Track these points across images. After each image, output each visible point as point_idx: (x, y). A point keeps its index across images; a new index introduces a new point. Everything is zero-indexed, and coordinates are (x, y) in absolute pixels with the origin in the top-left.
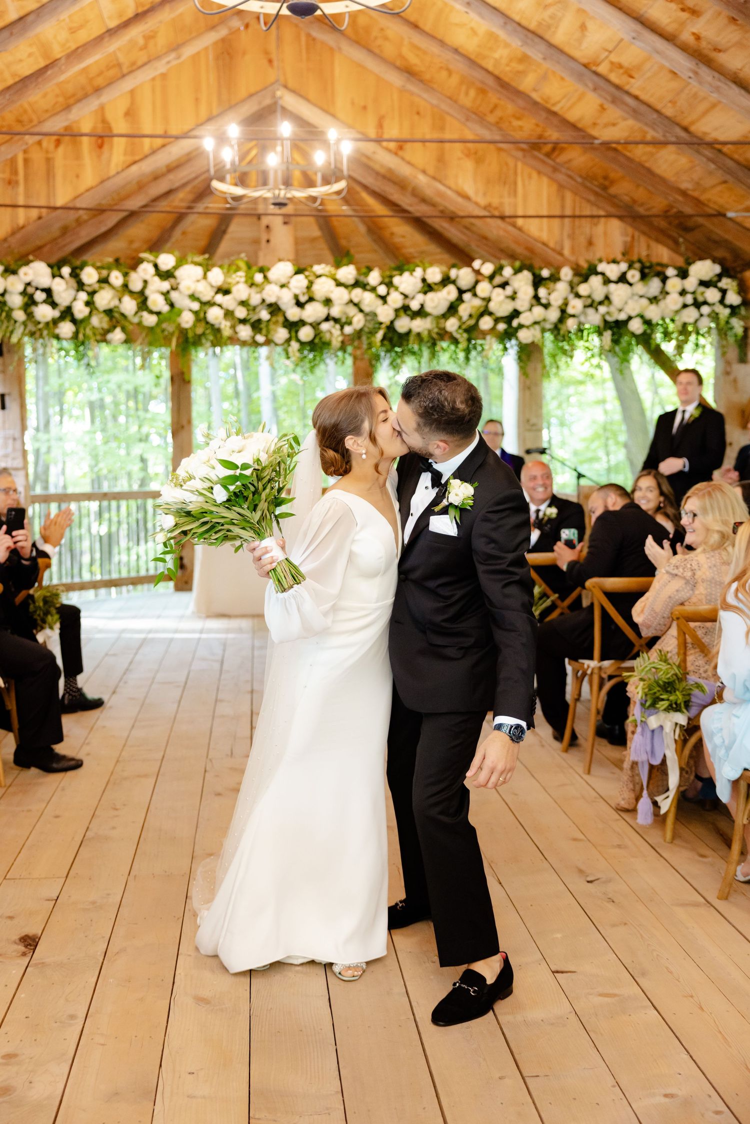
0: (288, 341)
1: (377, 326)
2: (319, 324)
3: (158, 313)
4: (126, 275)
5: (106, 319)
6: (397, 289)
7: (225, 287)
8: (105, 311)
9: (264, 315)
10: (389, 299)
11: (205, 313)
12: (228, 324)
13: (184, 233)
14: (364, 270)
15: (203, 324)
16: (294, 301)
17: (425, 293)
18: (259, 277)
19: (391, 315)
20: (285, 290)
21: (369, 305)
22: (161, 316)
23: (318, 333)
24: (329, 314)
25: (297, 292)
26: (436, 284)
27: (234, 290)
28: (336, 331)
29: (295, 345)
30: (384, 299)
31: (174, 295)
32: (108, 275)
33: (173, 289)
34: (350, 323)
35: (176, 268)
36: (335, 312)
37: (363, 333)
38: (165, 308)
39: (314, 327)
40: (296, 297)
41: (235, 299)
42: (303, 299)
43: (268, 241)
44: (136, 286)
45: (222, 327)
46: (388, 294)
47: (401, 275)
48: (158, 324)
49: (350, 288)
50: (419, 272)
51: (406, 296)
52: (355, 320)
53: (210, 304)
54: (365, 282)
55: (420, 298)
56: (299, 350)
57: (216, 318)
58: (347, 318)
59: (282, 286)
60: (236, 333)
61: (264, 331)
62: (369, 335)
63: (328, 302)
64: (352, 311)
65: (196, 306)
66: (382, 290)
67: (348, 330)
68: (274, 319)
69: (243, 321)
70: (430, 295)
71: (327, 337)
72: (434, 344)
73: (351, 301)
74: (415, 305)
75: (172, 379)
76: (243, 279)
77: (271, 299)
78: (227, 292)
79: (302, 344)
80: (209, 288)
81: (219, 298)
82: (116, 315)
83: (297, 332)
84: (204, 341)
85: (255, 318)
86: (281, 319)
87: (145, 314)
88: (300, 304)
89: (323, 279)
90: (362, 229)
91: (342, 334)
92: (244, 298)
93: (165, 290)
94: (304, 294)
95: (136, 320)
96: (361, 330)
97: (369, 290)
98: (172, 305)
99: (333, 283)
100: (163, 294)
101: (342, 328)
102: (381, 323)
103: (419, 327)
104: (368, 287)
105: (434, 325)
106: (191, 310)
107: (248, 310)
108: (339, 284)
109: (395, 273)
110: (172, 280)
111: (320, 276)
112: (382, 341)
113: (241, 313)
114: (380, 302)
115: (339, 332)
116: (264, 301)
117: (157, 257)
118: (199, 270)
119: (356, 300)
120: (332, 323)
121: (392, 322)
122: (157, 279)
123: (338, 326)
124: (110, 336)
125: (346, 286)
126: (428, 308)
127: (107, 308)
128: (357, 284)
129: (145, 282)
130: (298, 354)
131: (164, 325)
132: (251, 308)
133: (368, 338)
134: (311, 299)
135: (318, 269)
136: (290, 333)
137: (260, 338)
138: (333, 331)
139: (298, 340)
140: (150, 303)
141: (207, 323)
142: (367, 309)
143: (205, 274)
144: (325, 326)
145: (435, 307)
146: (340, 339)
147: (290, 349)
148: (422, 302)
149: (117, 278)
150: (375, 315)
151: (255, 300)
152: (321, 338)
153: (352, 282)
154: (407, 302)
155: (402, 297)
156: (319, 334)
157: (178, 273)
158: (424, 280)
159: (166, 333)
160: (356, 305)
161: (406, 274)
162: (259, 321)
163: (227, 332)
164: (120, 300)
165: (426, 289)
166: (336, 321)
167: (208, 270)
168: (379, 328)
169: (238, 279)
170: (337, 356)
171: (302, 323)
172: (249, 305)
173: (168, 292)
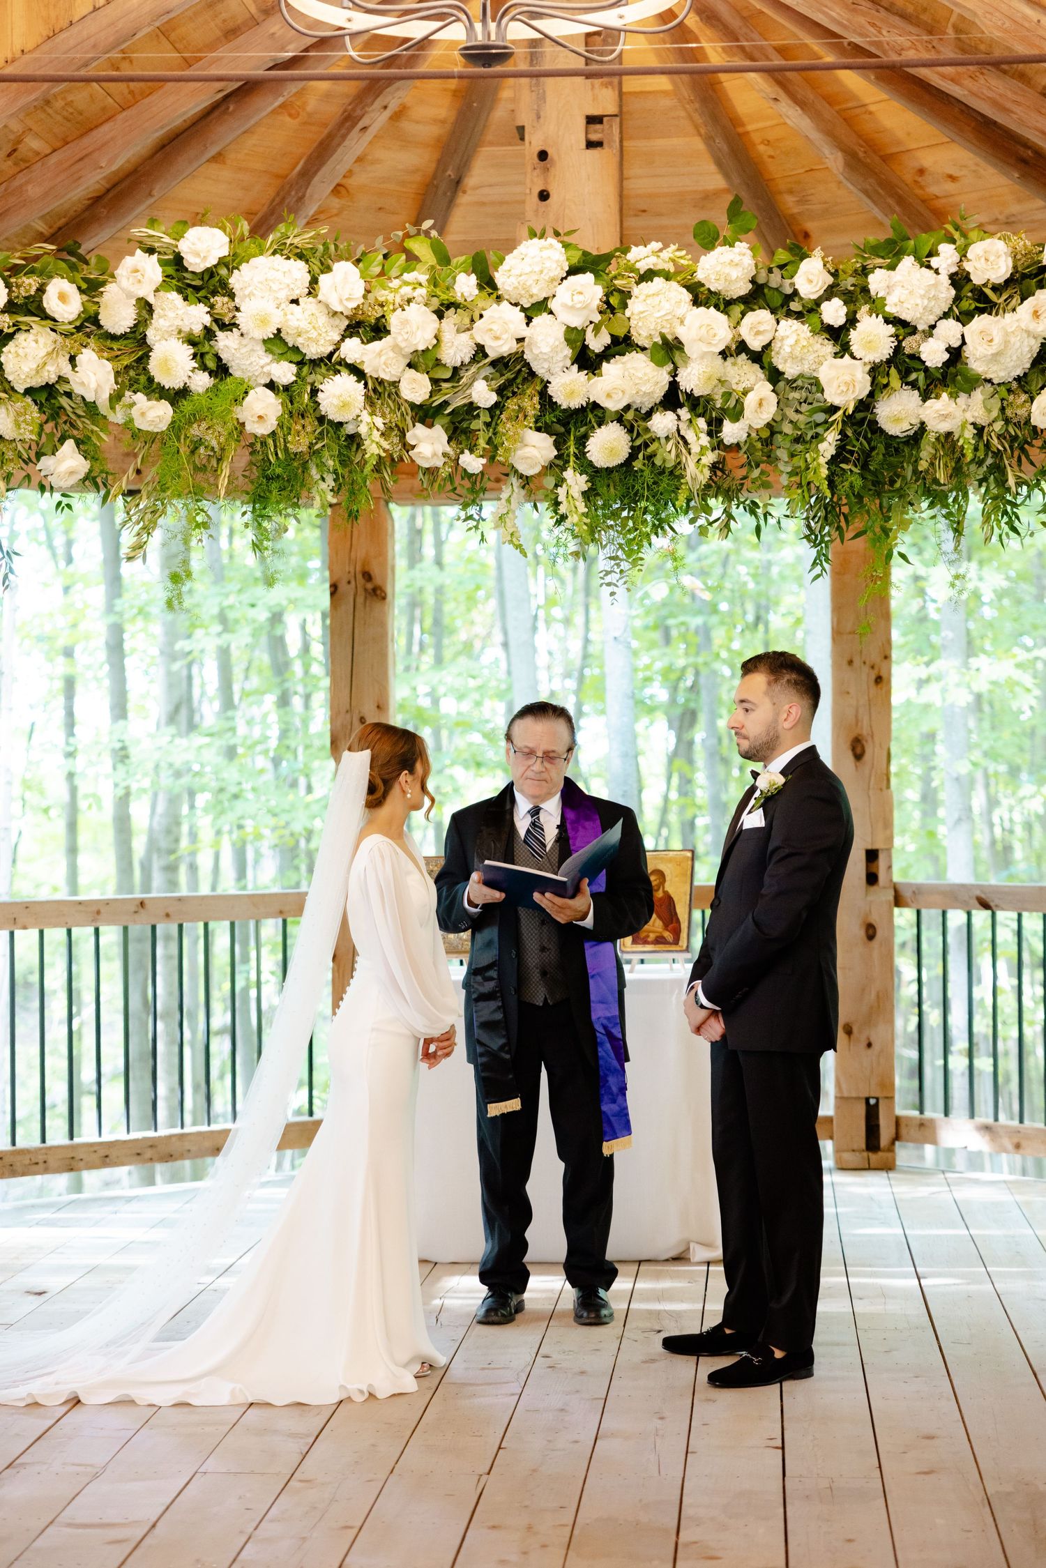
0: (557, 466)
1: (820, 417)
2: (649, 415)
3: (178, 396)
4: (91, 288)
5: (34, 413)
6: (877, 306)
7: (373, 314)
8: (29, 391)
9: (483, 393)
10: (854, 335)
11: (314, 392)
12: (379, 422)
13: (338, 190)
14: (782, 256)
15: (310, 423)
16: (568, 352)
17: (965, 318)
18: (466, 285)
19: (862, 387)
20: (541, 320)
21: (792, 357)
22: (186, 406)
23: (641, 446)
24: (674, 386)
25: (576, 322)
26: (995, 288)
27: (394, 321)
28: (698, 437)
29: (576, 482)
30: (838, 336)
31: (226, 343)
32: (41, 290)
33: (224, 327)
34: (737, 413)
35: (230, 263)
36: (693, 379)
37: (778, 438)
38: (201, 382)
39: (630, 430)
40: (574, 337)
41: (396, 348)
42: (597, 343)
43: (544, 196)
44: (119, 317)
45: (363, 430)
46: (852, 321)
47: (892, 267)
48: (175, 428)
49: (737, 309)
50: (946, 257)
51: (903, 326)
52: (750, 402)
53: (331, 363)
54: (789, 291)
55: (950, 331)
56: (585, 494)
57: (345, 405)
58: (727, 395)
59: (535, 309)
60: (408, 447)
61: (482, 443)
62: (799, 447)
63: (670, 350)
64: (745, 374)
65: (285, 372)
66: (834, 312)
67: (732, 432)
68: (512, 405)
69: (425, 414)
70: (981, 321)
71: (667, 454)
72: (998, 470)
73: (742, 347)
74: (933, 353)
75: (334, 589)
76: (422, 292)
77: (500, 347)
78: (378, 330)
79: (595, 473)
80: (323, 319)
81: (353, 349)
82: (64, 401)
83: (582, 441)
84: (314, 472)
85: (458, 402)
86: (531, 404)
87: (140, 397)
88: (587, 361)
89: (658, 281)
90: (834, 160)
91: (719, 445)
92: (423, 340)
93: (197, 330)
94: (597, 329)
95: (118, 417)
96: (772, 428)
97: (799, 316)
98: (221, 370)
99: (687, 296)
100: (192, 342)
101: (715, 427)
102: (833, 409)
103: (945, 417)
104: (795, 306)
105: (995, 413)
106: (271, 386)
107: (435, 382)
108: (701, 296)
109: (879, 261)
110: (219, 301)
111: (648, 276)
112: (833, 461)
113: (416, 388)
114: (829, 348)
115: (705, 440)
116: (480, 351)
117: (178, 236)
118: (298, 271)
119: (755, 344)
120: (684, 413)
121: (865, 405)
122: (175, 297)
123: (702, 423)
124: (46, 463)
125: (724, 305)
126: (977, 359)
127: (37, 382)
128: (756, 296)
129: (146, 308)
130: (582, 508)
131: (195, 431)
132: (448, 375)
133: (792, 455)
134: (622, 344)
135: (642, 256)
136: (557, 445)
137: (473, 462)
138: (690, 436)
139: (586, 467)
140: (154, 367)
141: (322, 419)
142: (790, 370)
143: (314, 281)
144: (663, 423)
145: (996, 357)
146: (710, 458)
147: (561, 491)
148: (956, 344)
149: (62, 297)
150: (816, 385)
151: (456, 350)
152: (650, 458)
153: (744, 288)
154: (909, 344)
155: (891, 329)
156: (646, 445)
157: (235, 281)
158: (959, 280)
159: (202, 450)
160: (757, 358)
161: (908, 262)
162: (471, 408)
163: (374, 446)
164: (72, 360)
165: (967, 304)
166: (697, 404)
167: (328, 269)
168: (827, 425)
169: (407, 291)
170: (708, 510)
171: (592, 414)
172: (438, 363)
173: (209, 333)
